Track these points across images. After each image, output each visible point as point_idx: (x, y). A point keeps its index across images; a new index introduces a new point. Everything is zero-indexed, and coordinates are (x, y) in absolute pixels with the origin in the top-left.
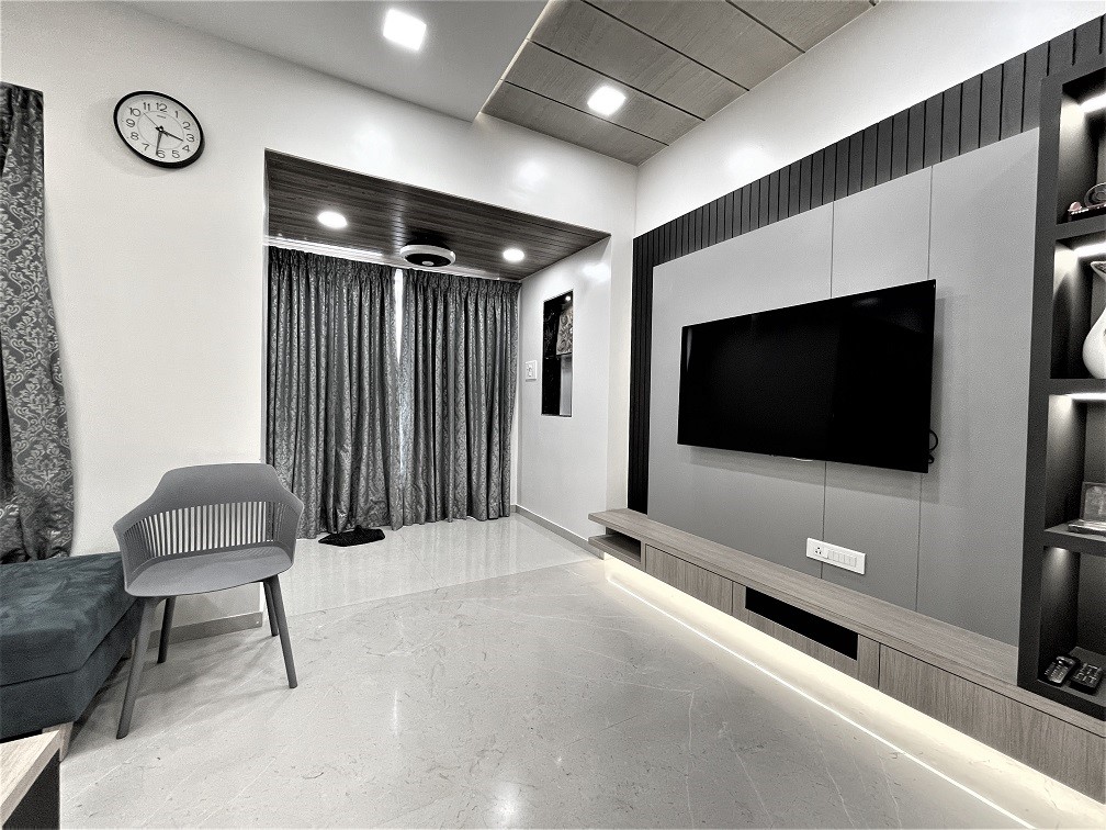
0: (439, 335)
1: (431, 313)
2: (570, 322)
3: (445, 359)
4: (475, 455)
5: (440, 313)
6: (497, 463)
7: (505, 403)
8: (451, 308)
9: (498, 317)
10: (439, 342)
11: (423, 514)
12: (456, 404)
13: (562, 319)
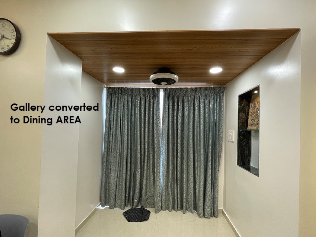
0: (180, 118)
1: (176, 107)
2: (257, 106)
3: (183, 130)
4: (197, 180)
5: (180, 107)
6: (210, 187)
7: (215, 153)
8: (186, 104)
9: (211, 106)
10: (180, 121)
11: (171, 206)
12: (188, 152)
13: (252, 105)
